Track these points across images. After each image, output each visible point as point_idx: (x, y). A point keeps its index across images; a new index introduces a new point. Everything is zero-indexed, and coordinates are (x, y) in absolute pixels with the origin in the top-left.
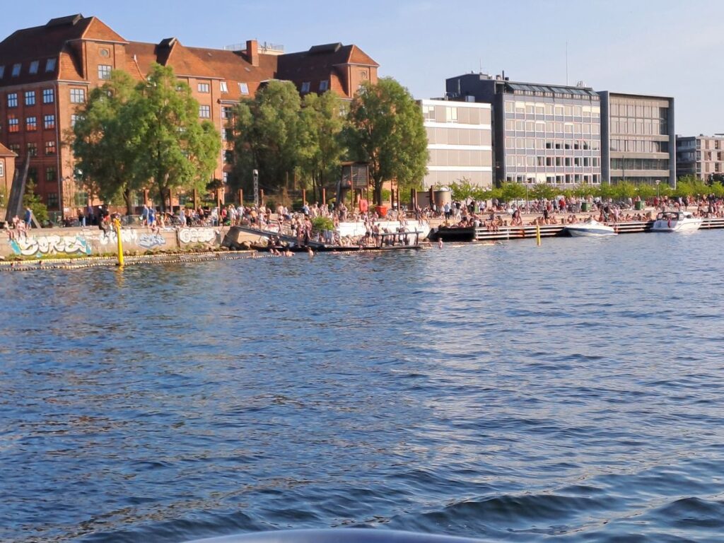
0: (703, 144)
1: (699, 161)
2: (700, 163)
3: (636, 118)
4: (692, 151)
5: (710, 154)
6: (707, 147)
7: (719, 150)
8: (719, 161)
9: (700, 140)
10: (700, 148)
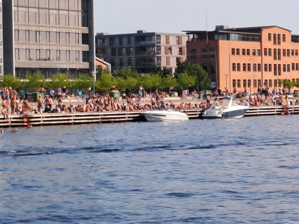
0: (163, 40)
1: (159, 55)
2: (160, 57)
3: (49, 9)
4: (153, 46)
5: (170, 49)
6: (167, 42)
7: (180, 46)
8: (180, 56)
9: (160, 36)
10: (160, 43)
